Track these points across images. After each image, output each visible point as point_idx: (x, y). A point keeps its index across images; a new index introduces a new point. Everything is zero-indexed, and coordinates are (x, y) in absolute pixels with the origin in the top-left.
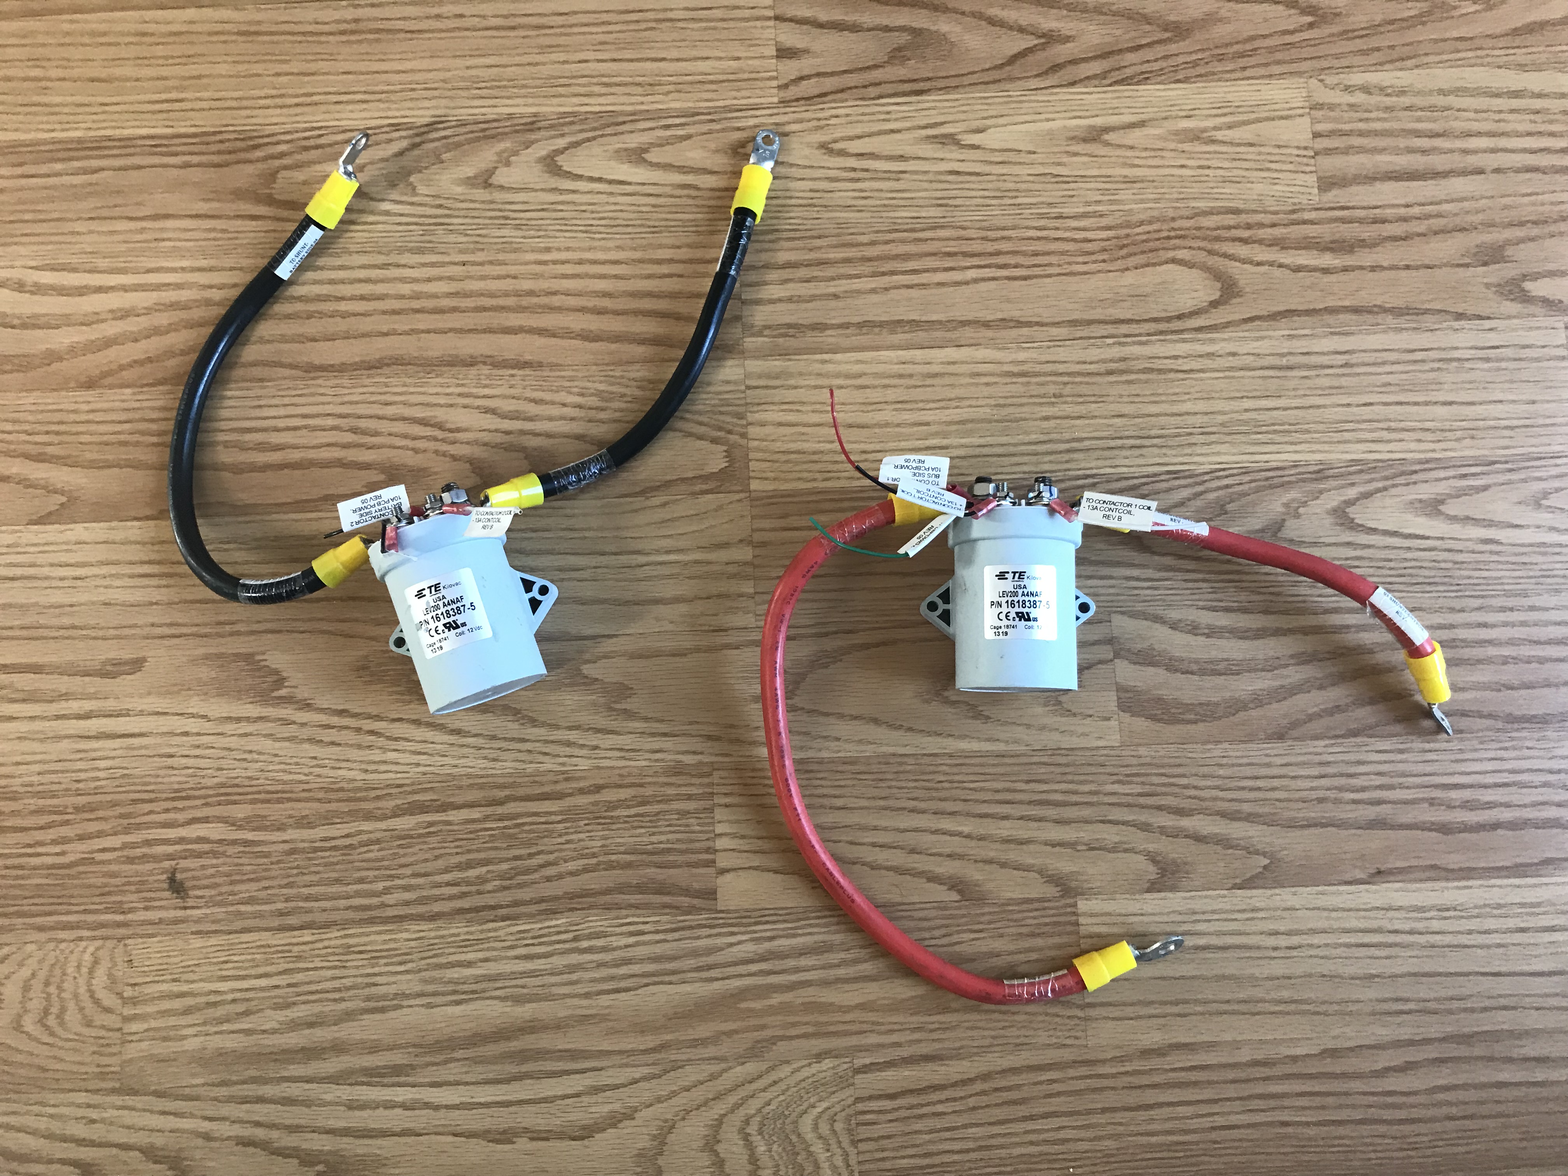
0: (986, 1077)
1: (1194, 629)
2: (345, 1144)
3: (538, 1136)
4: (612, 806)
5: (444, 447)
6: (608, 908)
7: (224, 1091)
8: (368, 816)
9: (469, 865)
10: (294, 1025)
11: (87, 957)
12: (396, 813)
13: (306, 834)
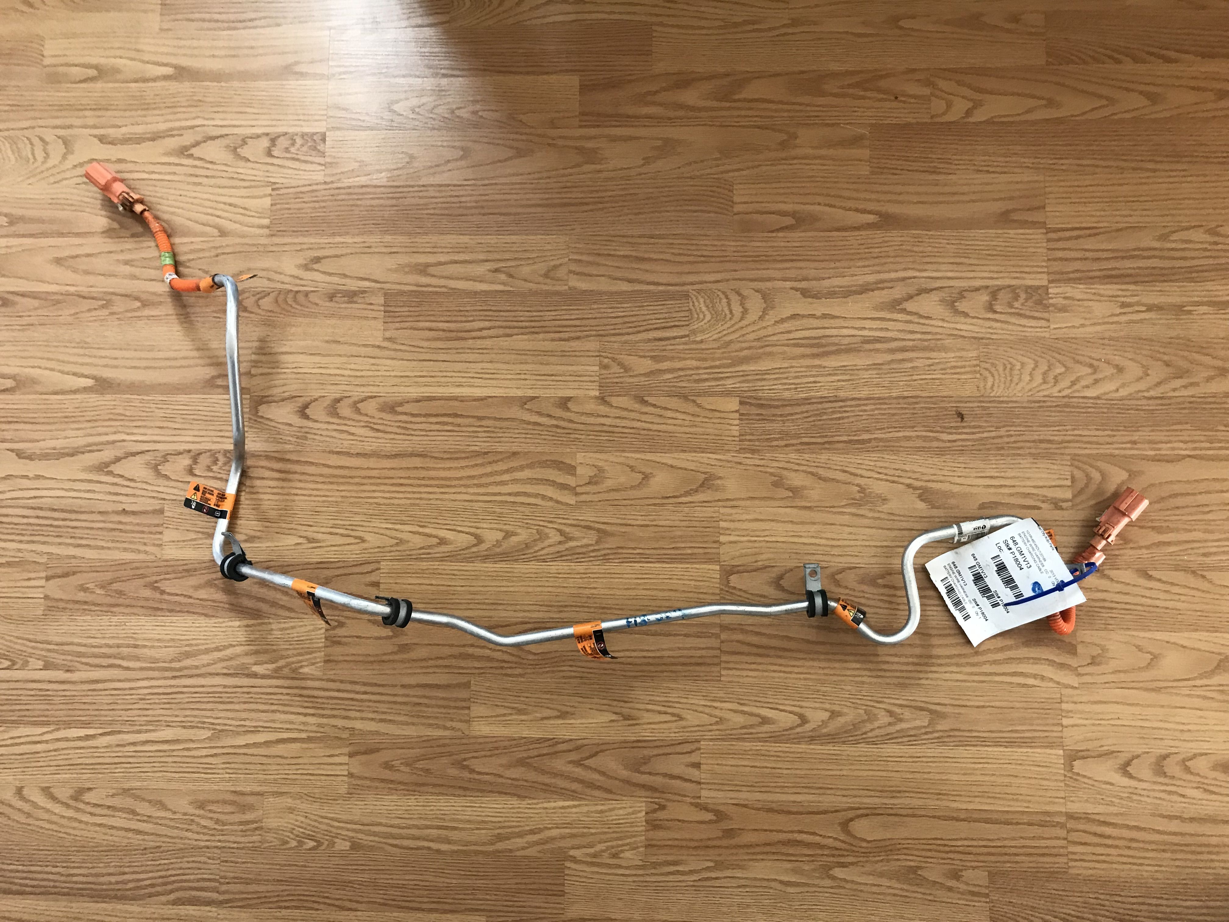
0: (639, 332)
1: (544, 497)
2: (889, 316)
3: (813, 316)
4: (782, 439)
5: (851, 592)
6: (784, 400)
7: (939, 337)
8: (881, 440)
9: (839, 418)
10: (910, 360)
11: (995, 388)
12: (869, 441)
13: (907, 434)
